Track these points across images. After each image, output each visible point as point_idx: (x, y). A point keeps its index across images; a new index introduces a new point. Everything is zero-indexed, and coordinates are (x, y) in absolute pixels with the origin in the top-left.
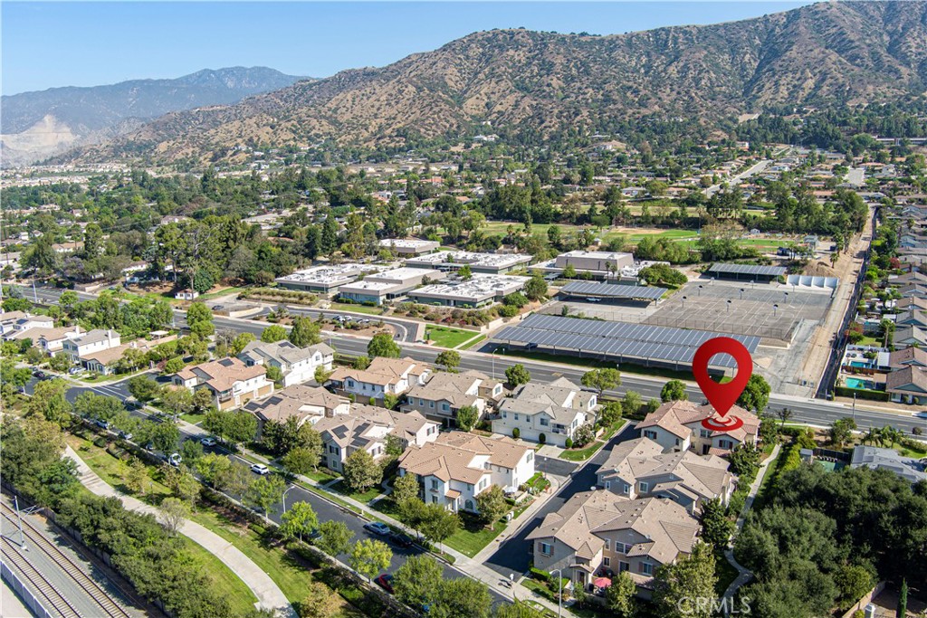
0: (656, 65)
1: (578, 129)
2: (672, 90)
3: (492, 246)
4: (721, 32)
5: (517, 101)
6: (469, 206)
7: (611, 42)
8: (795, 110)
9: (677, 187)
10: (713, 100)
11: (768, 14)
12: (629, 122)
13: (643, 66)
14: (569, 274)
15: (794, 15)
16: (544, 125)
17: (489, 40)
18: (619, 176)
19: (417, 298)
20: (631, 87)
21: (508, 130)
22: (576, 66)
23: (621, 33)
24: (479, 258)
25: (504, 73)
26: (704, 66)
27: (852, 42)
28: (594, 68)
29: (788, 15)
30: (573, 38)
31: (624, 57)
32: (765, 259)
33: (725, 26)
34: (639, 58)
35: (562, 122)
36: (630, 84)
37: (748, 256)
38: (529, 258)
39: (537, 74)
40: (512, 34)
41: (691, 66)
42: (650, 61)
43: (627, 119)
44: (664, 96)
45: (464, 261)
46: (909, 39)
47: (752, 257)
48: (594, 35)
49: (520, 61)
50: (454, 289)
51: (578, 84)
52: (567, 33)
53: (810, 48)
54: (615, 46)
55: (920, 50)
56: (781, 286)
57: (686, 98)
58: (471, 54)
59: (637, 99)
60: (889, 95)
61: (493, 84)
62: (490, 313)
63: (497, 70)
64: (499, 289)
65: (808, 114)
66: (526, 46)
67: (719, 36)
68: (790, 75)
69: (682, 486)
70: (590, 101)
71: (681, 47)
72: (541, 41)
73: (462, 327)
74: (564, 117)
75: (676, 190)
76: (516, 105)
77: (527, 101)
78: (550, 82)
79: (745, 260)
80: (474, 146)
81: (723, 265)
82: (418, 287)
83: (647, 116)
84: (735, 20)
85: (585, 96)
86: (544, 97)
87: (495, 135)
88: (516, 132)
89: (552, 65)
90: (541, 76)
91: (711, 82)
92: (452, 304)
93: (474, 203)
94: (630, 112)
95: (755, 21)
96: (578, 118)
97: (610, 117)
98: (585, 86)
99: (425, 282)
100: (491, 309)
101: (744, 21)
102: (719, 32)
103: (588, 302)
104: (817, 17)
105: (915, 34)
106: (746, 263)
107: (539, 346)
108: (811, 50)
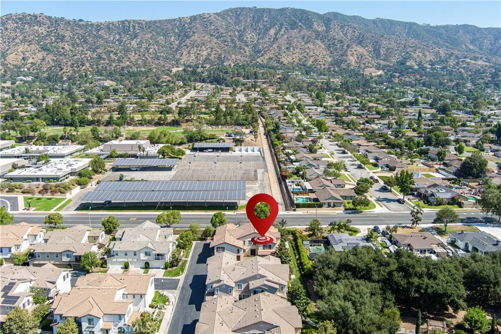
0: (124, 40)
1: (84, 74)
2: (136, 54)
3: (54, 141)
4: (158, 24)
5: (43, 57)
6: (28, 118)
7: (98, 26)
8: (200, 66)
9: (154, 104)
10: (158, 60)
11: (181, 17)
12: (114, 71)
13: (117, 40)
14: (114, 155)
15: (193, 19)
16: (62, 71)
17: (20, 19)
18: (118, 99)
19: (12, 179)
20: (112, 51)
21: (40, 74)
22: (78, 38)
23: (103, 21)
24: (48, 149)
25: (33, 39)
26: (151, 42)
27: (222, 33)
28: (90, 40)
29: (191, 18)
30: (75, 22)
31: (106, 35)
32: (221, 139)
33: (160, 21)
34: (114, 36)
35: (74, 70)
36: (112, 49)
37: (212, 138)
38: (82, 147)
39: (55, 41)
40: (36, 17)
41: (144, 41)
42: (121, 37)
43: (113, 69)
44: (131, 57)
45: (38, 151)
46: (247, 34)
47: (214, 138)
48: (87, 21)
49: (42, 33)
50: (40, 170)
51: (81, 49)
52: (71, 19)
53: (203, 35)
54: (101, 28)
55: (252, 40)
56: (233, 153)
57: (143, 58)
58: (9, 27)
59: (116, 58)
60: (242, 60)
61: (26, 46)
62: (71, 184)
63: (28, 38)
64: (72, 168)
65: (207, 68)
66: (46, 25)
67: (157, 26)
68: (195, 48)
69: (268, 281)
70: (89, 58)
71: (137, 31)
72: (56, 22)
73: (53, 195)
74: (75, 67)
75: (154, 105)
76: (43, 59)
77: (50, 58)
78: (63, 46)
79: (211, 140)
80: (18, 83)
81: (200, 144)
82: (11, 171)
83: (124, 67)
84: (165, 19)
85: (86, 55)
86: (61, 55)
87: (31, 77)
88: (45, 75)
89: (64, 37)
90: (57, 43)
91: (155, 51)
92: (41, 180)
93: (31, 115)
94: (114, 65)
95: (175, 20)
96: (84, 67)
97: (102, 67)
98: (85, 49)
99: (15, 167)
100: (70, 181)
101: (169, 20)
102: (157, 24)
103: (131, 170)
104: (205, 20)
105: (249, 32)
106: (212, 142)
107: (112, 202)
108: (204, 37)
